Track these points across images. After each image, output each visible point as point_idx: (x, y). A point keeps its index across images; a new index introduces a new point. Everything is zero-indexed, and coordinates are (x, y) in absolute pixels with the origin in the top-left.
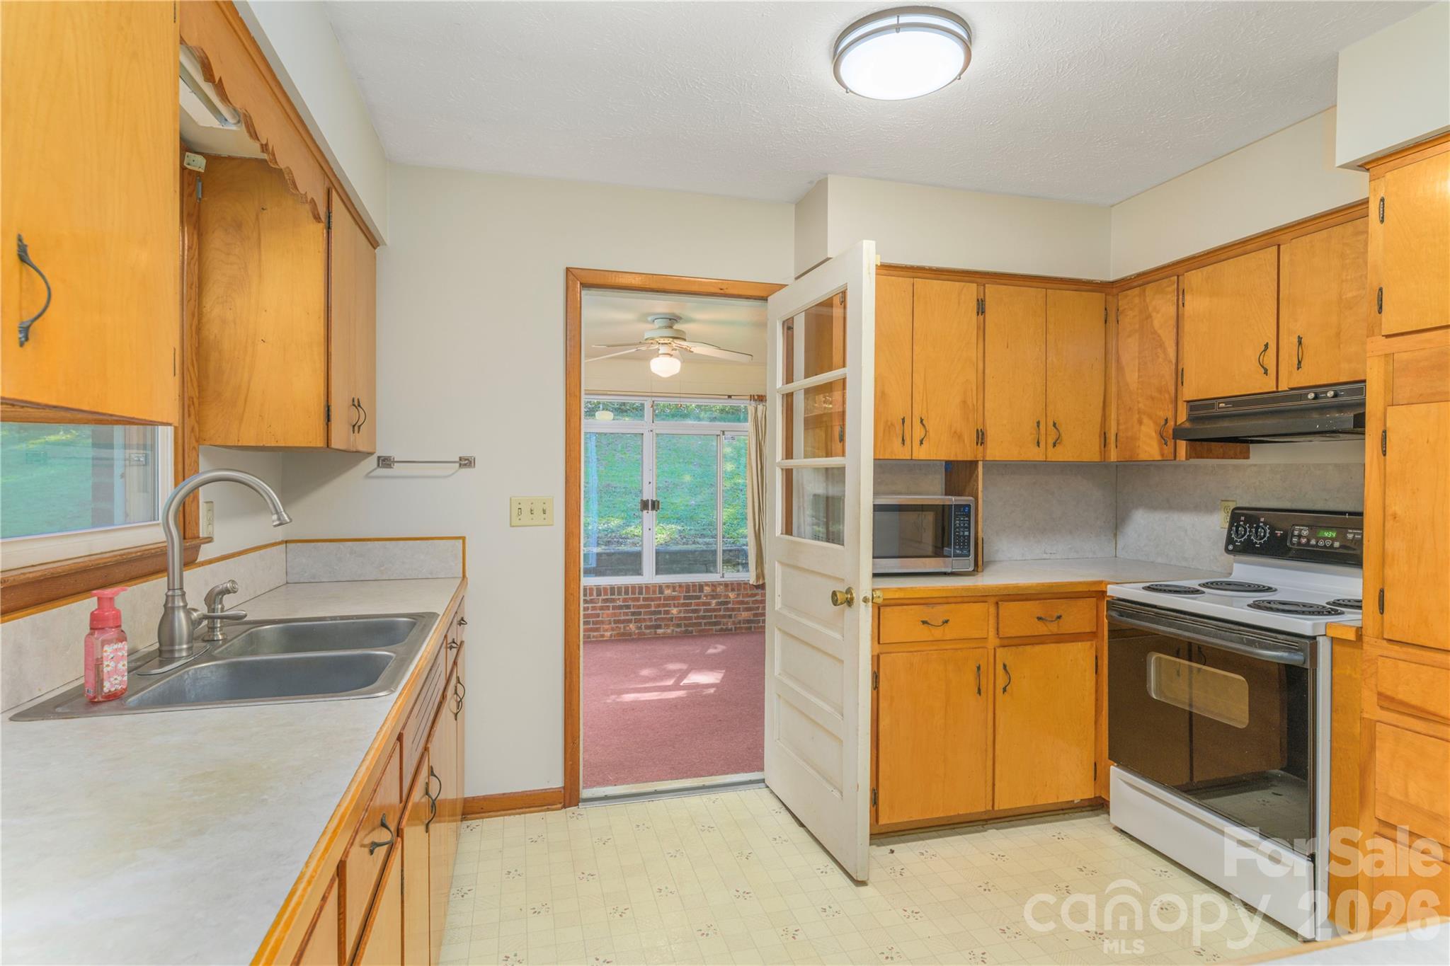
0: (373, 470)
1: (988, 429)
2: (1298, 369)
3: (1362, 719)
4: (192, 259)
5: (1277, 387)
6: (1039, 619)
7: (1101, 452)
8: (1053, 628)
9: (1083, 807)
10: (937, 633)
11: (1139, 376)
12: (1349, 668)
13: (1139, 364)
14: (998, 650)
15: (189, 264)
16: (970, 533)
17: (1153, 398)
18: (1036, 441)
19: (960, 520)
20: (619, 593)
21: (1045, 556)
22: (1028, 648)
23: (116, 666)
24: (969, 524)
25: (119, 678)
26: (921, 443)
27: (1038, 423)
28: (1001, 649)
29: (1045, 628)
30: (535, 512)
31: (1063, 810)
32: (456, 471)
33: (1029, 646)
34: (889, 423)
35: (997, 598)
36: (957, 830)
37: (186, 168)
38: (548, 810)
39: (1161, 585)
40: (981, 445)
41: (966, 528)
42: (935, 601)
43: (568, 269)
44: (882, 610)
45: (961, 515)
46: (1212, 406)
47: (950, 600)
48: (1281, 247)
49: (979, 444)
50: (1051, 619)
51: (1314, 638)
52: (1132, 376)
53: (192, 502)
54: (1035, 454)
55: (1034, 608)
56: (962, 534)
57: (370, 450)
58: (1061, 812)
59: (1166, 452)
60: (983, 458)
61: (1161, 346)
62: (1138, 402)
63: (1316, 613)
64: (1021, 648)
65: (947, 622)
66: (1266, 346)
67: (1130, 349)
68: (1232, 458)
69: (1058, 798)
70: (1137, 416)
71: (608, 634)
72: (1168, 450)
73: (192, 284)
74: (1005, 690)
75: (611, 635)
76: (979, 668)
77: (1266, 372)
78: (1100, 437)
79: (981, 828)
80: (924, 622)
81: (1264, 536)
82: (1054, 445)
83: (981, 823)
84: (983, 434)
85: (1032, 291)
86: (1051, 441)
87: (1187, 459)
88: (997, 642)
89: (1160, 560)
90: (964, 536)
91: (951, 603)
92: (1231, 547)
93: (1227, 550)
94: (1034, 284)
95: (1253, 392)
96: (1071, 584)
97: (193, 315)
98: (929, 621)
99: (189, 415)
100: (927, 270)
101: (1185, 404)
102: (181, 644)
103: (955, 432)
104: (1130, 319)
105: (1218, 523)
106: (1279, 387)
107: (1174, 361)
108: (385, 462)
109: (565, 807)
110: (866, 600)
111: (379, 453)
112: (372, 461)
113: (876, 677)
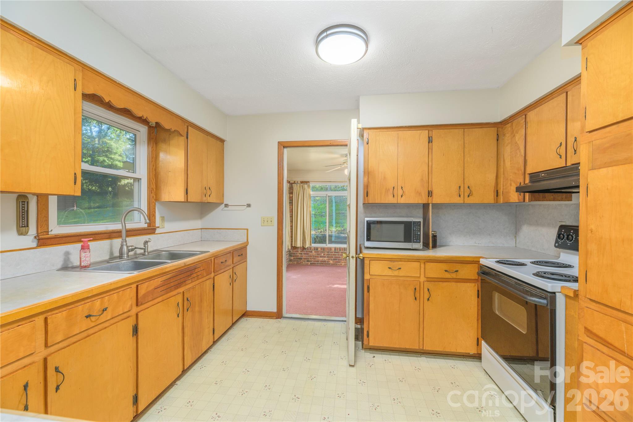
0: (223, 208)
1: (434, 190)
2: (575, 154)
3: (578, 340)
4: (153, 150)
5: (566, 164)
6: (446, 271)
7: (494, 199)
8: (454, 276)
9: (475, 357)
10: (396, 273)
11: (510, 163)
12: (573, 311)
13: (511, 158)
14: (425, 283)
15: (152, 152)
16: (420, 233)
17: (515, 173)
18: (459, 194)
19: (416, 228)
20: (340, 250)
21: (476, 245)
22: (441, 283)
23: (86, 259)
24: (420, 229)
25: (87, 262)
26: (402, 196)
27: (460, 187)
28: (427, 282)
29: (450, 276)
30: (268, 221)
31: (463, 356)
32: (246, 208)
33: (441, 282)
34: (387, 189)
35: (425, 261)
36: (408, 354)
37: (151, 126)
38: (271, 319)
39: (504, 261)
40: (431, 197)
41: (419, 231)
42: (395, 260)
43: (278, 142)
44: (370, 262)
45: (416, 225)
46: (539, 175)
47: (402, 260)
48: (569, 93)
49: (430, 196)
50: (452, 272)
51: (554, 293)
52: (508, 164)
53: (152, 217)
54: (459, 200)
55: (444, 266)
56: (416, 233)
57: (221, 202)
58: (462, 357)
59: (520, 198)
60: (432, 202)
61: (518, 149)
62: (510, 176)
63: (568, 281)
64: (436, 283)
65: (400, 269)
66: (561, 144)
67: (507, 151)
68: (559, 201)
69: (456, 350)
70: (510, 182)
71: (343, 264)
72: (521, 197)
73: (153, 157)
74: (428, 300)
75: (344, 264)
76: (415, 289)
77: (561, 158)
78: (494, 192)
79: (419, 355)
80: (389, 268)
81: (572, 240)
82: (469, 196)
83: (420, 354)
84: (431, 193)
85: (456, 131)
86: (466, 194)
87: (529, 201)
88: (425, 279)
89: (533, 249)
90: (418, 234)
91: (402, 261)
92: (557, 245)
93: (555, 246)
94: (458, 127)
95: (555, 167)
96: (463, 257)
97: (154, 166)
98: (392, 268)
99: (152, 193)
100: (404, 127)
101: (528, 175)
102: (124, 255)
103: (418, 192)
104: (507, 138)
105: (553, 233)
106: (567, 164)
107: (523, 155)
108: (226, 206)
109: (277, 318)
110: (353, 257)
111: (225, 203)
112: (223, 205)
113: (368, 287)
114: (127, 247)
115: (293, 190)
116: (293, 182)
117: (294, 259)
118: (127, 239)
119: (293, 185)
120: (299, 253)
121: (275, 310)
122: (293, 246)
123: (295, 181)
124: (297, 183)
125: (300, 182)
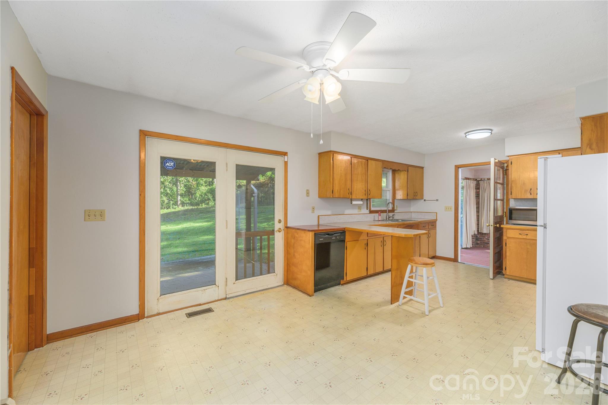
0: (423, 202)
10: (524, 237)
25: (380, 219)
30: (449, 209)
32: (436, 202)
34: (526, 190)
38: (451, 262)
44: (507, 230)
53: (394, 205)
65: (527, 235)
80: (519, 234)
98: (521, 234)
102: (388, 219)
108: (425, 200)
109: (454, 262)
110: (492, 225)
111: (424, 199)
112: (423, 200)
113: (506, 244)
114: (389, 216)
115: (479, 186)
116: (480, 179)
117: (481, 243)
118: (389, 213)
119: (480, 182)
120: (486, 239)
121: (453, 257)
122: (480, 232)
123: (482, 179)
124: (484, 180)
125: (487, 179)
